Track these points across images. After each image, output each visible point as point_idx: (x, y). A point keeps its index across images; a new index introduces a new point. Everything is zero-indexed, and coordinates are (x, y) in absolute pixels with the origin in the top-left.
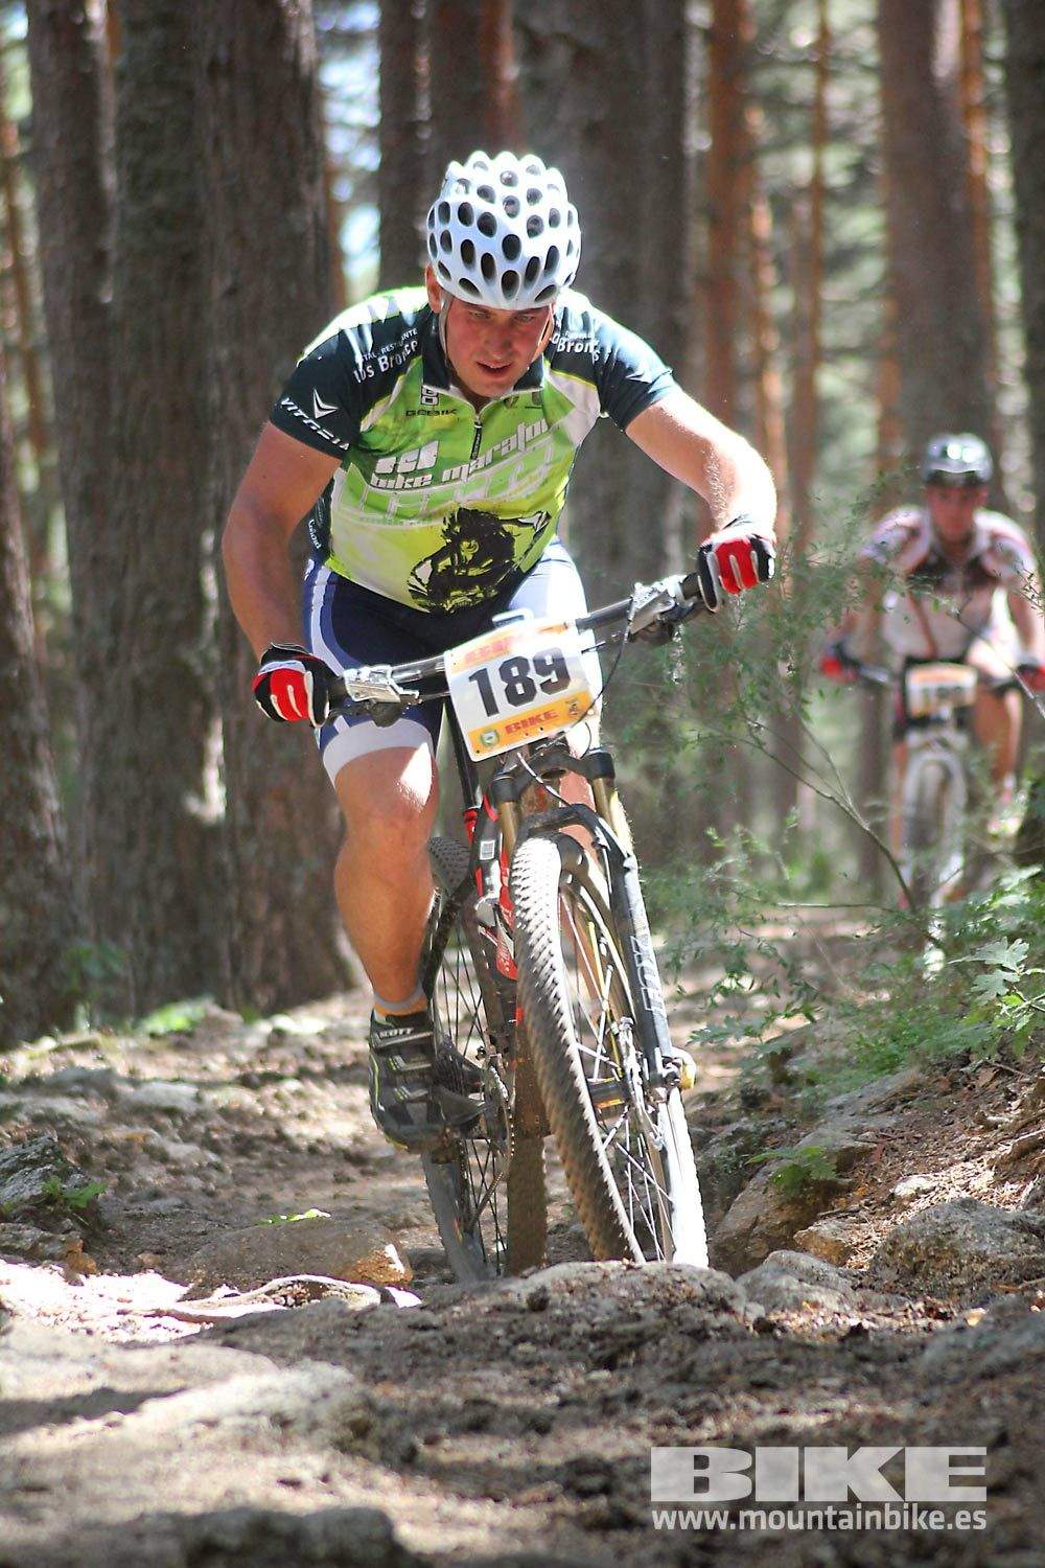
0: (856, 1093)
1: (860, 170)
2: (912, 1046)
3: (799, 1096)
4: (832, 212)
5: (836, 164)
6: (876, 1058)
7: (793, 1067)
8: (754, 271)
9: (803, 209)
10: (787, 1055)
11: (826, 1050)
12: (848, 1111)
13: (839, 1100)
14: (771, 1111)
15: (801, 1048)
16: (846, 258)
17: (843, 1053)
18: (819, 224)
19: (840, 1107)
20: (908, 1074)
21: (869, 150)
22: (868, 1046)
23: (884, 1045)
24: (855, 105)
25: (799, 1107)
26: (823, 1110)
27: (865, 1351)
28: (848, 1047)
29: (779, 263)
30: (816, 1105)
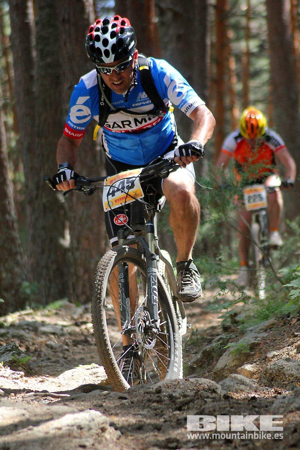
0: (256, 326)
1: (261, 47)
2: (273, 312)
3: (239, 327)
4: (253, 59)
5: (253, 45)
6: (263, 315)
7: (237, 318)
8: (230, 77)
9: (244, 59)
10: (236, 315)
11: (248, 313)
12: (254, 331)
13: (251, 328)
14: (231, 332)
15: (240, 313)
16: (257, 74)
17: (252, 314)
18: (249, 63)
19: (251, 330)
20: (272, 320)
21: (264, 41)
22: (260, 312)
23: (264, 312)
24: (260, 28)
25: (239, 330)
26: (246, 331)
27: (255, 404)
28: (254, 312)
29: (238, 75)
30: (244, 330)
